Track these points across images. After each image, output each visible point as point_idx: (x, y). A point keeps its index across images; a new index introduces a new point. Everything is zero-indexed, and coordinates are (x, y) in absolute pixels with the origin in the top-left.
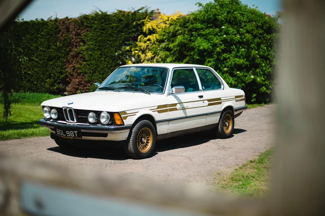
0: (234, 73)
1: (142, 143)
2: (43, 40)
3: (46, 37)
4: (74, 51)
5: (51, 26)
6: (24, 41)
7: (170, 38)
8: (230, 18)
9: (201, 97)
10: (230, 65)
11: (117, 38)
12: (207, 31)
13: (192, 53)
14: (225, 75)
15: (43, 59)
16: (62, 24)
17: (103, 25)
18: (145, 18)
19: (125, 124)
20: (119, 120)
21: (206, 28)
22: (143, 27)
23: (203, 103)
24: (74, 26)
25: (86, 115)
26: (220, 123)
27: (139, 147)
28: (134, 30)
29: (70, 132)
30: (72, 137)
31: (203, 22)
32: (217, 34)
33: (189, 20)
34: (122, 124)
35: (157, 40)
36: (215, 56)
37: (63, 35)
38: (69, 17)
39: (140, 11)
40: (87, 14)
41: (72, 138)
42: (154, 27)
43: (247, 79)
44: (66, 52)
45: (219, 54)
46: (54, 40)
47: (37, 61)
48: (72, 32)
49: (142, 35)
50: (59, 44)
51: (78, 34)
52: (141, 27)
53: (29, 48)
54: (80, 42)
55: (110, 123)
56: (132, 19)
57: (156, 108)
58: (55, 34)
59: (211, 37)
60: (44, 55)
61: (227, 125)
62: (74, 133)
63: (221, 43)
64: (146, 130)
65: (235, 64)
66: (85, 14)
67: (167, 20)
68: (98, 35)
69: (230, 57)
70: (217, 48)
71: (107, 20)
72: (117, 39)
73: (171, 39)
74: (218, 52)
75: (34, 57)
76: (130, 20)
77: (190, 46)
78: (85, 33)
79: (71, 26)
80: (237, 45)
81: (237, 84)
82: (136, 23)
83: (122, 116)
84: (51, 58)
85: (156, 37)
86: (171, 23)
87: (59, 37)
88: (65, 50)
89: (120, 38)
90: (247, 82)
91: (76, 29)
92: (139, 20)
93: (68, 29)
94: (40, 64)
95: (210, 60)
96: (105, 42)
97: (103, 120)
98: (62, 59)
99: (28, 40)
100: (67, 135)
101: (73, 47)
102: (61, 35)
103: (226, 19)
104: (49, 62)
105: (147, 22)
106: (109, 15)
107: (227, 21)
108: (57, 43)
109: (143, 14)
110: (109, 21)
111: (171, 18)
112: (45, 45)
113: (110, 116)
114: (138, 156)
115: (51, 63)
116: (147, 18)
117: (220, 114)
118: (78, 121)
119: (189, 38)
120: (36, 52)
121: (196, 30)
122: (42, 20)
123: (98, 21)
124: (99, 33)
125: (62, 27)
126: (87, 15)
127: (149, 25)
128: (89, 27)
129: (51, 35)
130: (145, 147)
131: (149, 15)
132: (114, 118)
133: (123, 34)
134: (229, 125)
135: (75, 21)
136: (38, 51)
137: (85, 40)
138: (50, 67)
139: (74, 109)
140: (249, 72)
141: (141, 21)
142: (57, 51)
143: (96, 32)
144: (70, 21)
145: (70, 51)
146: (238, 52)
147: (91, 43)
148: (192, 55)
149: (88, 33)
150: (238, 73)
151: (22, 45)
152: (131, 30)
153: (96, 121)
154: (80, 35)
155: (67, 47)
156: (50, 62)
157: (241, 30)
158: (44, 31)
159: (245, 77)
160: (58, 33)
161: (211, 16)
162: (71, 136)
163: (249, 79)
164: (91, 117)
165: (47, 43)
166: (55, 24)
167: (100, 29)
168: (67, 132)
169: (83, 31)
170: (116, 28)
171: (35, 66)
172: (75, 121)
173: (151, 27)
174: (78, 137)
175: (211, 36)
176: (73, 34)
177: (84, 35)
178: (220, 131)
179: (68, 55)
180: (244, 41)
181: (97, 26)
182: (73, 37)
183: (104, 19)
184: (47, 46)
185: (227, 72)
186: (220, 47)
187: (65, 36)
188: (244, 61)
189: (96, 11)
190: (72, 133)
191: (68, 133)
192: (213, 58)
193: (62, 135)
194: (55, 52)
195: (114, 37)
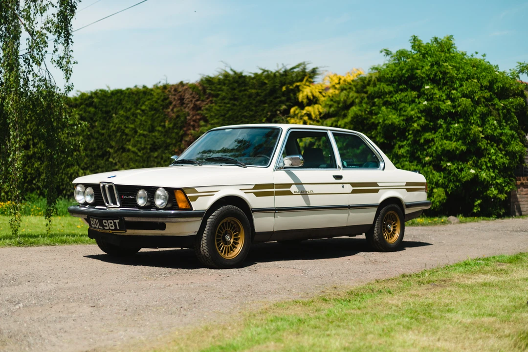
0: (441, 164)
1: (227, 243)
2: (143, 118)
3: (150, 113)
4: (191, 135)
5: (157, 97)
6: (116, 121)
7: (340, 110)
8: (436, 73)
9: (339, 177)
10: (436, 151)
11: (256, 112)
12: (398, 97)
13: (373, 133)
14: (427, 169)
15: (143, 149)
16: (173, 93)
17: (236, 92)
18: (301, 80)
19: (194, 209)
20: (184, 202)
21: (396, 92)
22: (297, 94)
23: (343, 187)
24: (191, 94)
25: (133, 194)
26: (376, 224)
27: (219, 249)
28: (284, 98)
29: (109, 221)
30: (112, 230)
31: (390, 81)
32: (413, 101)
33: (370, 81)
34: (187, 207)
35: (320, 113)
36: (410, 136)
37: (175, 110)
38: (185, 82)
39: (295, 70)
40: (212, 75)
41: (111, 232)
42: (315, 94)
43: (463, 176)
44: (179, 137)
45: (417, 133)
46: (160, 119)
47: (134, 152)
48: (188, 104)
49: (296, 107)
50: (169, 124)
51: (197, 108)
52: (295, 94)
53: (122, 131)
54: (200, 120)
55: (169, 206)
56: (281, 82)
57: (252, 187)
58: (163, 109)
59: (404, 107)
60: (145, 141)
61: (392, 230)
62: (115, 223)
63: (419, 115)
64: (232, 223)
65: (444, 149)
66: (208, 76)
67: (337, 84)
68: (227, 109)
69: (435, 139)
70: (413, 124)
71: (243, 84)
72: (256, 114)
73: (342, 112)
74: (416, 130)
75: (129, 145)
76: (276, 83)
77: (371, 122)
78: (207, 106)
79: (187, 96)
80: (446, 118)
81: (448, 184)
82: (287, 88)
83: (188, 195)
84: (156, 147)
85: (318, 109)
86: (343, 87)
87: (169, 112)
88: (177, 133)
89: (261, 113)
90: (464, 180)
91: (194, 100)
92: (291, 83)
93: (182, 99)
94: (138, 156)
95: (402, 144)
96: (238, 119)
97: (159, 202)
98: (172, 147)
99: (122, 119)
100: (105, 228)
101: (190, 129)
102: (172, 110)
103: (428, 76)
104: (152, 154)
105: (305, 87)
106: (245, 77)
107: (430, 79)
108: (165, 122)
109: (298, 74)
110: (245, 86)
111: (343, 79)
112: (148, 126)
113: (169, 194)
114: (217, 263)
115: (156, 154)
116: (305, 80)
117: (376, 209)
118: (123, 205)
119: (368, 110)
120: (134, 137)
121: (380, 94)
122: (144, 87)
123: (228, 86)
124: (228, 105)
125: (173, 97)
126: (211, 78)
127: (306, 91)
128: (213, 96)
129: (156, 110)
130: (232, 250)
131: (308, 76)
132: (175, 198)
133: (266, 105)
134: (394, 230)
135: (193, 87)
136: (136, 136)
137: (207, 117)
138: (154, 161)
139: (116, 185)
140: (467, 163)
141: (294, 85)
142: (165, 135)
143: (225, 103)
144: (185, 87)
145: (185, 134)
146: (448, 130)
147: (216, 121)
148: (373, 136)
149: (212, 105)
150: (449, 164)
151: (112, 126)
152: (278, 100)
153: (148, 204)
154: (200, 109)
155: (181, 128)
156: (154, 152)
157: (454, 92)
158: (146, 103)
159: (461, 172)
160: (167, 107)
161: (404, 71)
162: (109, 229)
163: (467, 175)
164: (141, 198)
165: (149, 122)
166: (163, 92)
167: (231, 99)
168: (104, 221)
169: (205, 103)
170: (256, 97)
171: (131, 159)
172: (119, 205)
173: (310, 94)
174: (120, 229)
175: (403, 104)
176: (189, 107)
177: (207, 109)
178: (377, 237)
179: (181, 141)
180: (458, 111)
181: (227, 94)
182: (190, 112)
183: (237, 82)
184: (151, 128)
185: (430, 163)
186: (418, 122)
187: (178, 111)
188: (458, 145)
189: (226, 72)
190: (111, 223)
191: (105, 223)
192: (408, 140)
193: (97, 227)
194: (161, 137)
195: (252, 110)
